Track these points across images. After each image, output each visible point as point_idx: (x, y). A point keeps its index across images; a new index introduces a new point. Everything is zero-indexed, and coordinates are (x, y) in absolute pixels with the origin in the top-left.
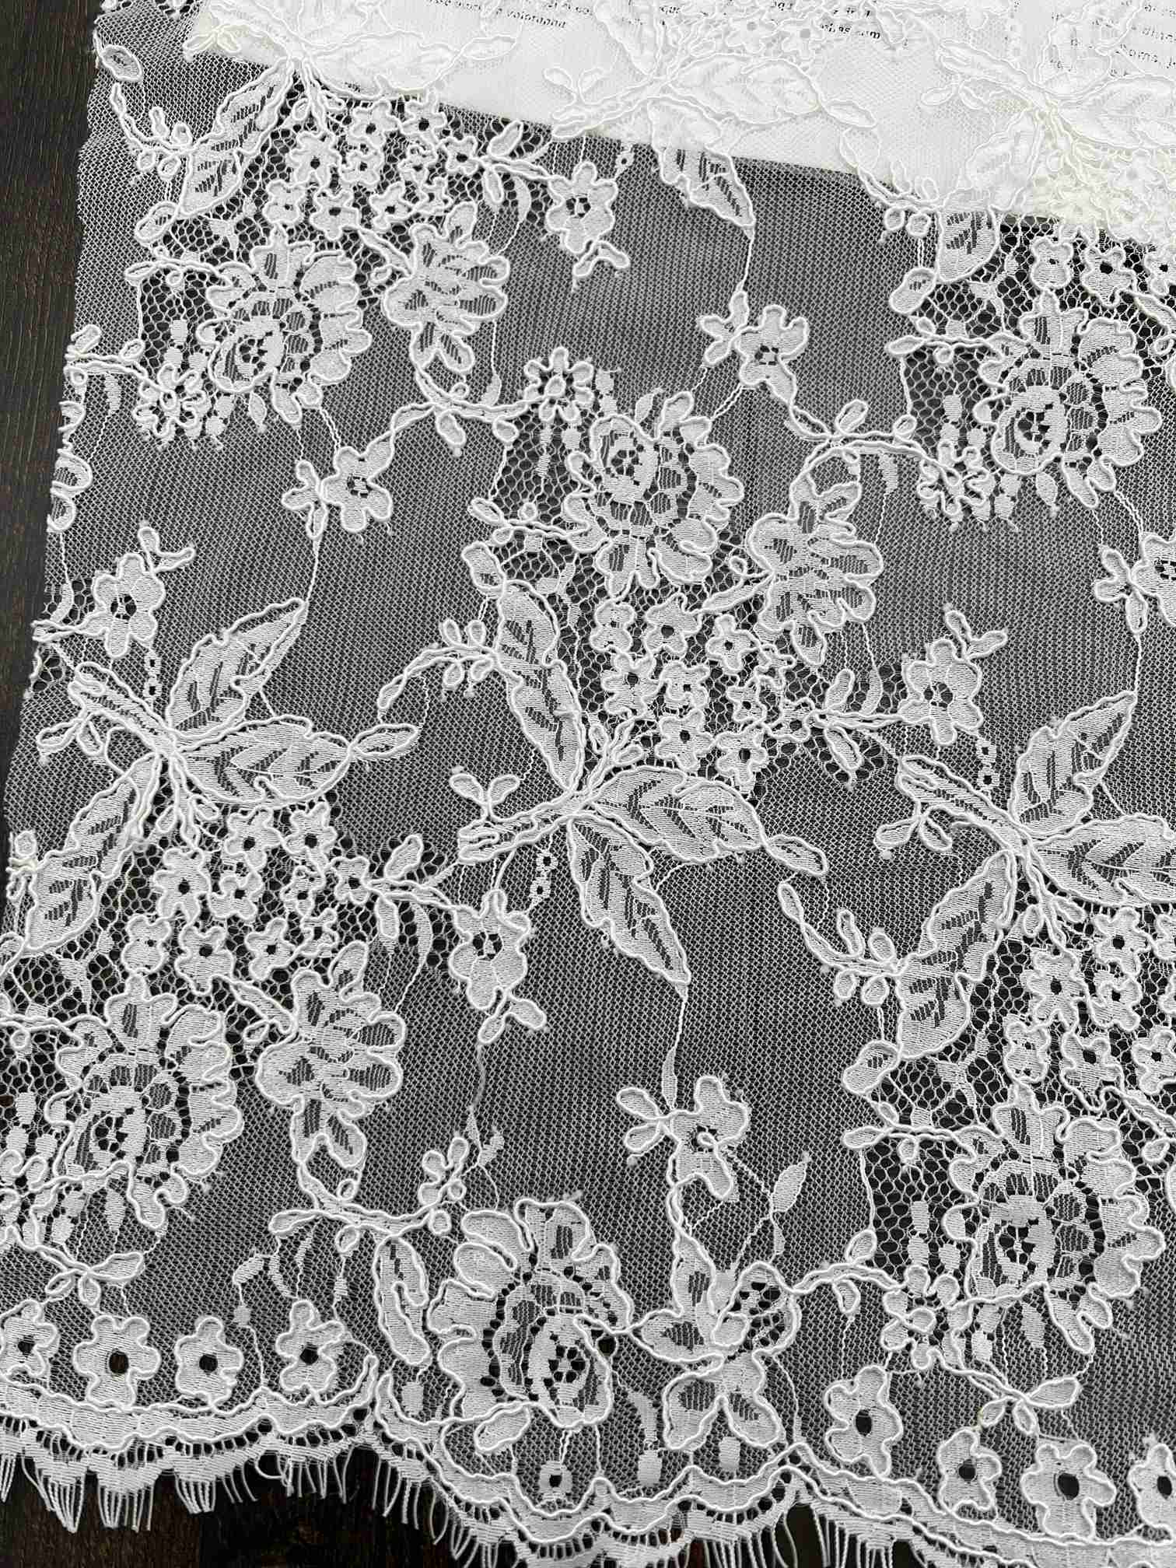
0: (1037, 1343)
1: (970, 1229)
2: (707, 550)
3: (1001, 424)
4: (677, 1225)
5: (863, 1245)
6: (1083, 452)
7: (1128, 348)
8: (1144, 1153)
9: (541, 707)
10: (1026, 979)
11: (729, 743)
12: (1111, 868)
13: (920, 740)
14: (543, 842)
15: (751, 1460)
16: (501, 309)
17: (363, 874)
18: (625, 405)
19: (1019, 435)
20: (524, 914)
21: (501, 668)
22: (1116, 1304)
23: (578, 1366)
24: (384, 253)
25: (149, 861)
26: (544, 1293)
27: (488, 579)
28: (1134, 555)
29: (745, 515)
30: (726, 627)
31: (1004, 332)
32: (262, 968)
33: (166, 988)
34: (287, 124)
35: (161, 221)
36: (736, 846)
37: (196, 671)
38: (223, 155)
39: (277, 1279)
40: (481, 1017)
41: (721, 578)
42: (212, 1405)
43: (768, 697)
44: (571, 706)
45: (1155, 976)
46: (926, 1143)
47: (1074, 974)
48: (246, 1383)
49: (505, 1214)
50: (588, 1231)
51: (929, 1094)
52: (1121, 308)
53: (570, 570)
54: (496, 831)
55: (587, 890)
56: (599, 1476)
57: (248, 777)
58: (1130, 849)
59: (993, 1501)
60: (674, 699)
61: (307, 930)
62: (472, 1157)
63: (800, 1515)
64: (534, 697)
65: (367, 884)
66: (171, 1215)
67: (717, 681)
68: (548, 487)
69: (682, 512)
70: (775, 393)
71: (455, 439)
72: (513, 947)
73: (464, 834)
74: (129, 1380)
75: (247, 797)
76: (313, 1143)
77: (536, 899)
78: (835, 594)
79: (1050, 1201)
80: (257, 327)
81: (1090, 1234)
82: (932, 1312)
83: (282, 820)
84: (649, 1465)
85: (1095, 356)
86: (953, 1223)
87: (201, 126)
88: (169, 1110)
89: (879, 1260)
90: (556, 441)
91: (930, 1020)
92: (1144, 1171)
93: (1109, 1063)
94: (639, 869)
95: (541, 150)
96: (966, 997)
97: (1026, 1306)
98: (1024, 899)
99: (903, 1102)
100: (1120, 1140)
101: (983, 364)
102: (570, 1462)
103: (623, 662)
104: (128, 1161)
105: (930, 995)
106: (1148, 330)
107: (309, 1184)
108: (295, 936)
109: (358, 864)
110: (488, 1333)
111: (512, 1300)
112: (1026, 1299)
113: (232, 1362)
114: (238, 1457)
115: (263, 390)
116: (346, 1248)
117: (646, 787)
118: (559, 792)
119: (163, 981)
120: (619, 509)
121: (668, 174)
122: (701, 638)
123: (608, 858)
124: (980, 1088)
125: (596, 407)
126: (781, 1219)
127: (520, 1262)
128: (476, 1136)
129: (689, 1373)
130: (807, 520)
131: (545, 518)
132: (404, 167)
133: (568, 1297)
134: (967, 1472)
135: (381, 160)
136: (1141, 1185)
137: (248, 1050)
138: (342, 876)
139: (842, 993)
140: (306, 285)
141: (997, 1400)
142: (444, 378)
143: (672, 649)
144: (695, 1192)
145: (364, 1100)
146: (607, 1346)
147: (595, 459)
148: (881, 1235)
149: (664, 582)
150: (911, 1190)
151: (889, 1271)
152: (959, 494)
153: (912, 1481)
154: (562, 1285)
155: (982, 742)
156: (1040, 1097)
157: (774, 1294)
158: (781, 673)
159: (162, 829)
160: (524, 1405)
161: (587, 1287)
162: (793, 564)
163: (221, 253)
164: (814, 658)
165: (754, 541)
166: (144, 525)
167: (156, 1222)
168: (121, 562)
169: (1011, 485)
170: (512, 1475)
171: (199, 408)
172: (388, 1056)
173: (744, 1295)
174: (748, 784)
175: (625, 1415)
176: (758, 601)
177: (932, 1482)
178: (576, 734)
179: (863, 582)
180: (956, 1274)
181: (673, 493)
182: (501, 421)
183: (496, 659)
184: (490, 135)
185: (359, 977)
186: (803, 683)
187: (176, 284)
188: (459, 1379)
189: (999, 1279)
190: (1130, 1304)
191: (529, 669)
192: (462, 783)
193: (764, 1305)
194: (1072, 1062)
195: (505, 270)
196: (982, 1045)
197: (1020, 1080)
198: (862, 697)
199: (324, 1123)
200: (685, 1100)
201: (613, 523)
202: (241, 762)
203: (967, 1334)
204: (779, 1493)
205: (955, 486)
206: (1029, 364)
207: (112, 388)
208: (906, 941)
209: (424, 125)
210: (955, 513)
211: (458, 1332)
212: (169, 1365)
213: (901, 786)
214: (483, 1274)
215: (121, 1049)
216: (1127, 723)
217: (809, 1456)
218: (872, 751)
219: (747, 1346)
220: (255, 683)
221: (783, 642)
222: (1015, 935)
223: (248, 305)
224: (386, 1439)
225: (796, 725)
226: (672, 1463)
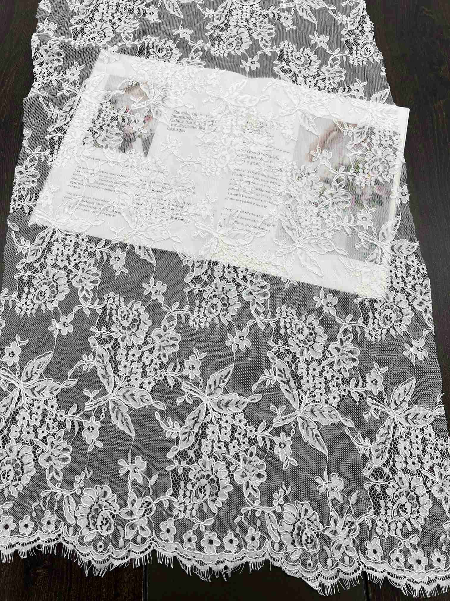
0: (206, 511)
1: (193, 487)
2: (142, 336)
3: (207, 307)
4: (130, 489)
5: (170, 491)
6: (225, 312)
7: (234, 289)
8: (230, 468)
9: (105, 374)
10: (207, 431)
11: (146, 380)
12: (226, 405)
13: (187, 378)
14: (104, 405)
15: (143, 540)
16: (99, 283)
17: (63, 414)
18: (126, 304)
19: (211, 309)
20: (99, 422)
21: (96, 365)
22: (223, 502)
23: (107, 522)
24: (73, 270)
25: (16, 412)
26: (101, 506)
27: (94, 345)
28: (234, 335)
29: (152, 328)
30: (146, 354)
31: (208, 286)
32: (40, 437)
33: (19, 442)
34: (52, 240)
35: (23, 263)
36: (146, 404)
37: (28, 369)
38: (37, 248)
39: (42, 506)
40: (89, 445)
41: (146, 343)
42: (27, 535)
43: (155, 370)
44: (111, 374)
45: (234, 429)
46: (184, 469)
47: (217, 429)
48: (35, 529)
49: (93, 489)
50: (110, 492)
51: (185, 458)
52: (233, 281)
53: (113, 342)
54: (93, 403)
55: (113, 416)
56: (110, 545)
57: (39, 393)
58: (230, 401)
59: (195, 547)
60: (134, 371)
61: (51, 427)
62: (86, 476)
63: (154, 552)
64: (103, 372)
65: (64, 416)
66: (19, 493)
67: (144, 366)
68: (108, 324)
69: (138, 328)
70: (159, 301)
71: (88, 313)
72: (96, 429)
73: (86, 404)
74: (9, 531)
75: (39, 397)
76: (51, 475)
77: (102, 418)
78: (170, 346)
79: (209, 480)
80: (44, 288)
81: (217, 487)
82: (183, 505)
83: (46, 402)
84: (121, 542)
85: (227, 291)
86: (189, 486)
87: (32, 241)
88: (19, 470)
89: (173, 495)
90: (110, 313)
91: (186, 441)
92: (230, 472)
93: (224, 449)
94: (125, 410)
95: (109, 246)
96: (194, 436)
97: (204, 503)
98: (207, 413)
99: (179, 460)
100: (225, 466)
101: (204, 293)
102: (104, 542)
103: (123, 363)
104: (10, 482)
105: (186, 436)
106: (238, 285)
107: (50, 484)
108: (48, 428)
109: (63, 412)
110: (88, 515)
111: (93, 508)
112: (204, 502)
113: (31, 525)
114: (32, 546)
115: (45, 303)
116: (57, 498)
117: (127, 391)
118: (108, 393)
119: (19, 440)
120: (124, 328)
121: (137, 251)
122: (141, 357)
123: (118, 408)
124: (196, 456)
125: (120, 305)
126: (151, 486)
127: (95, 499)
128: (87, 472)
129: (131, 522)
130: (165, 329)
131: (107, 331)
132: (78, 250)
133: (106, 507)
134: (190, 540)
135: (73, 249)
136: (229, 476)
137: (37, 455)
138: (59, 414)
139: (167, 436)
140: (55, 278)
141: (196, 524)
142: (86, 299)
143: (135, 360)
144: (134, 482)
145: (62, 465)
146: (113, 517)
147: (119, 317)
148: (174, 489)
149: (133, 344)
150: (180, 479)
151: (175, 497)
152: (198, 323)
153: (178, 543)
154: (105, 504)
155: (200, 378)
156: (209, 457)
157: (150, 503)
158: (158, 364)
159: (18, 406)
160: (95, 531)
161: (110, 504)
162: (162, 339)
163: (36, 271)
164: (165, 360)
165: (153, 334)
166: (17, 335)
167: (15, 495)
168: (11, 344)
169: (209, 320)
170: (92, 546)
171: (30, 308)
172: (68, 455)
173: (144, 504)
174: (150, 390)
175: (117, 531)
176: (154, 348)
177: (182, 543)
178: (112, 380)
179: (177, 343)
180: (189, 497)
181: (136, 324)
182: (98, 309)
183: (95, 363)
184: (98, 243)
185: (62, 437)
186: (163, 366)
187: (26, 278)
188: (81, 526)
189: (198, 497)
190: (226, 502)
191: (102, 365)
192: (86, 392)
193: (148, 506)
194: (216, 449)
195: (100, 274)
196: (197, 446)
197: (205, 454)
198: (175, 369)
199: (53, 471)
200: (133, 462)
201: (122, 331)
202: (37, 389)
203: (191, 510)
204: (149, 547)
205: (197, 321)
206: (214, 293)
207: (10, 303)
208: (182, 424)
209: (83, 240)
210: (197, 327)
211: (82, 516)
212: (18, 526)
213: (182, 388)
214: (87, 502)
215: (9, 456)
216: (231, 372)
217: (156, 539)
218: (177, 381)
219: (144, 515)
220: (41, 371)
221: (159, 357)
222: (205, 421)
223: (42, 283)
224: (65, 540)
225: (161, 376)
226: (126, 542)
